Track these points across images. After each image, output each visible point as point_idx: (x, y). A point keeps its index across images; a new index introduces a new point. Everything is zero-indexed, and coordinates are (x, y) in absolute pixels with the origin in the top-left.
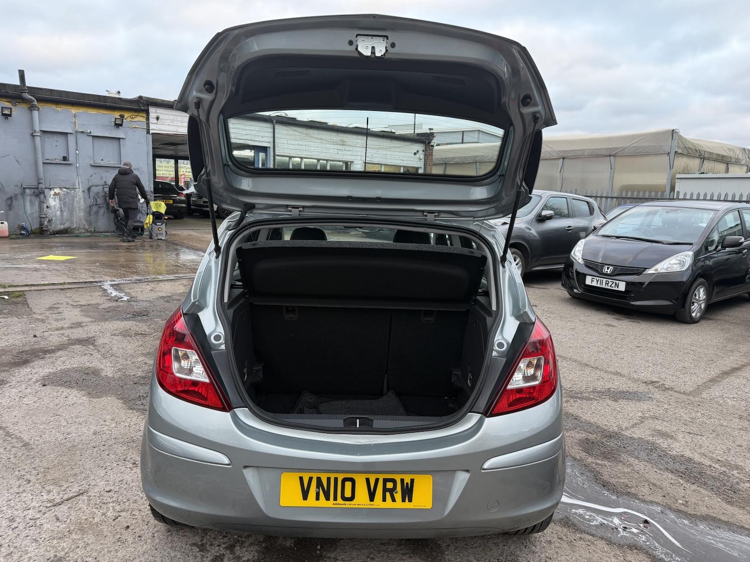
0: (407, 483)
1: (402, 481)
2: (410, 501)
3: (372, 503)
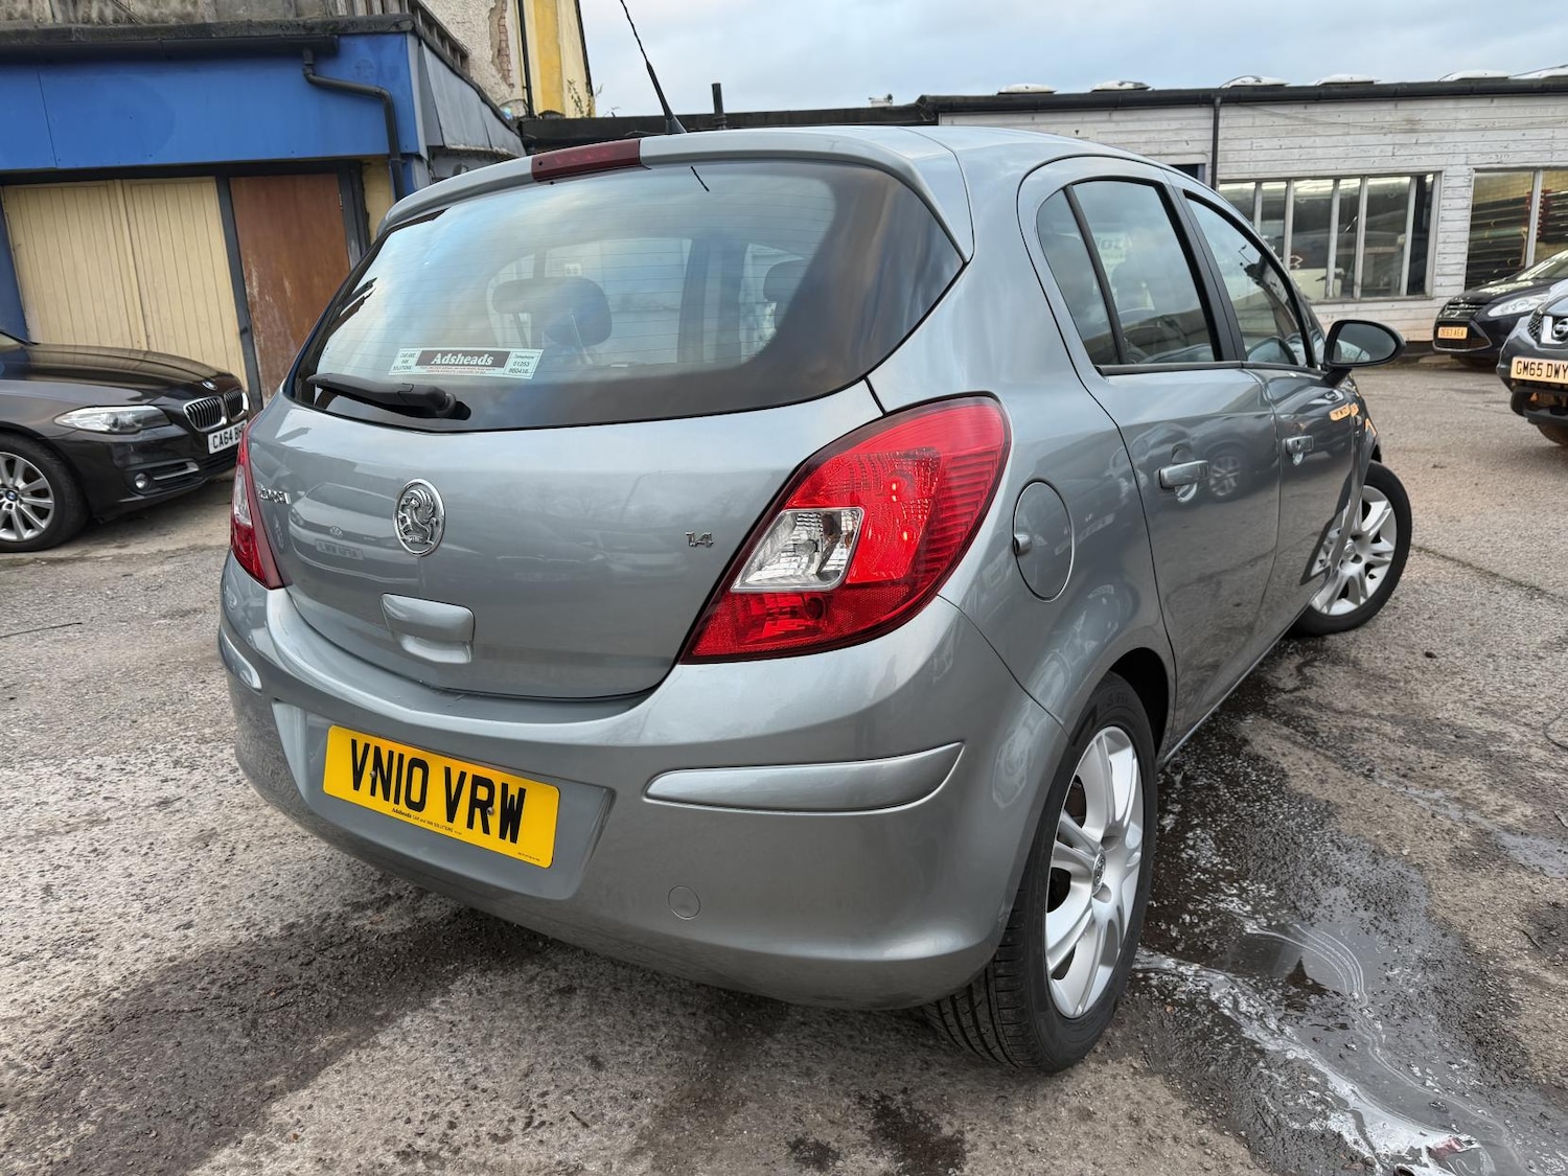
0: (512, 797)
1: (505, 787)
2: (514, 839)
3: (449, 825)
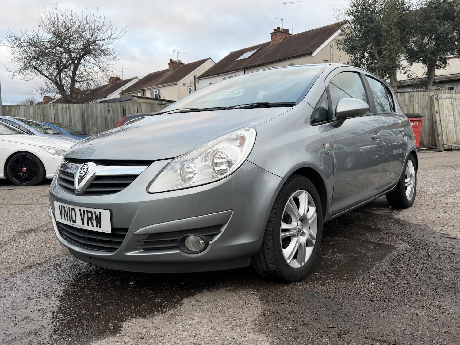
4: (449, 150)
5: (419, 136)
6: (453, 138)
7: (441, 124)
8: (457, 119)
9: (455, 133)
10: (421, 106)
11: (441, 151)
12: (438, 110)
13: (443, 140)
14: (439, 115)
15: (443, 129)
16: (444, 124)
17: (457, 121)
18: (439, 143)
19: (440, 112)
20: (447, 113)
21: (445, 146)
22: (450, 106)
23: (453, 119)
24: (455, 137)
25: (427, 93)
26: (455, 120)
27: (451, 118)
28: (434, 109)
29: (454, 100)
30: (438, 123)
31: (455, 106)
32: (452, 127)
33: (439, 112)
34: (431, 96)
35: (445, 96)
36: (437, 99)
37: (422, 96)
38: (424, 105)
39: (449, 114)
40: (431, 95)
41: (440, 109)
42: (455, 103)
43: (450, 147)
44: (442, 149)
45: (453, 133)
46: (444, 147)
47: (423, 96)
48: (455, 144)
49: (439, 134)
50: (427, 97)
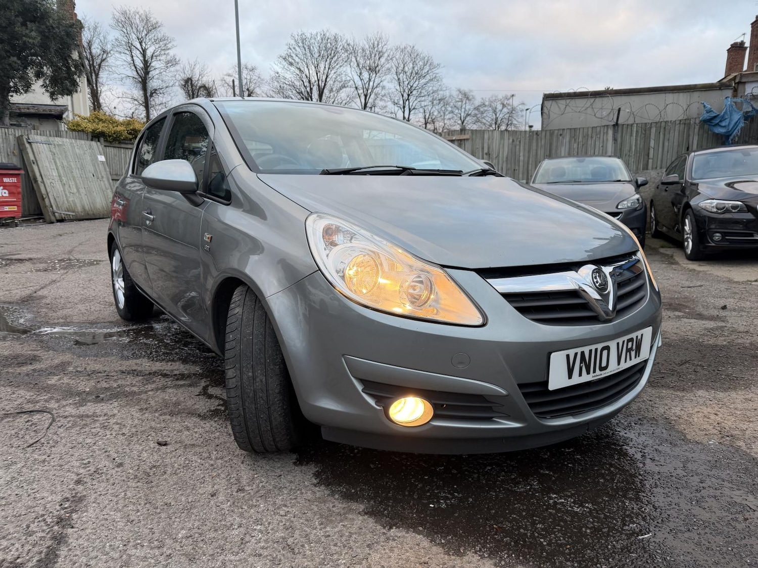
4: (61, 221)
5: (20, 200)
6: (63, 203)
7: (43, 182)
8: (62, 175)
9: (64, 196)
10: (5, 150)
11: (52, 223)
12: (34, 159)
13: (52, 206)
14: (37, 167)
15: (48, 190)
16: (47, 182)
17: (63, 178)
18: (48, 210)
19: (38, 162)
20: (48, 166)
21: (56, 214)
22: (49, 154)
23: (57, 175)
24: (66, 202)
25: (10, 130)
26: (60, 176)
27: (55, 174)
28: (28, 157)
29: (53, 146)
30: (39, 179)
31: (56, 155)
32: (58, 185)
33: (36, 162)
34: (19, 137)
35: (38, 138)
36: (29, 143)
37: (4, 135)
38: (9, 150)
39: (50, 166)
40: (17, 135)
41: (37, 159)
42: (54, 151)
43: (63, 216)
44: (53, 219)
45: (63, 196)
46: (55, 216)
47: (6, 134)
48: (68, 211)
49: (44, 196)
50: (11, 137)
